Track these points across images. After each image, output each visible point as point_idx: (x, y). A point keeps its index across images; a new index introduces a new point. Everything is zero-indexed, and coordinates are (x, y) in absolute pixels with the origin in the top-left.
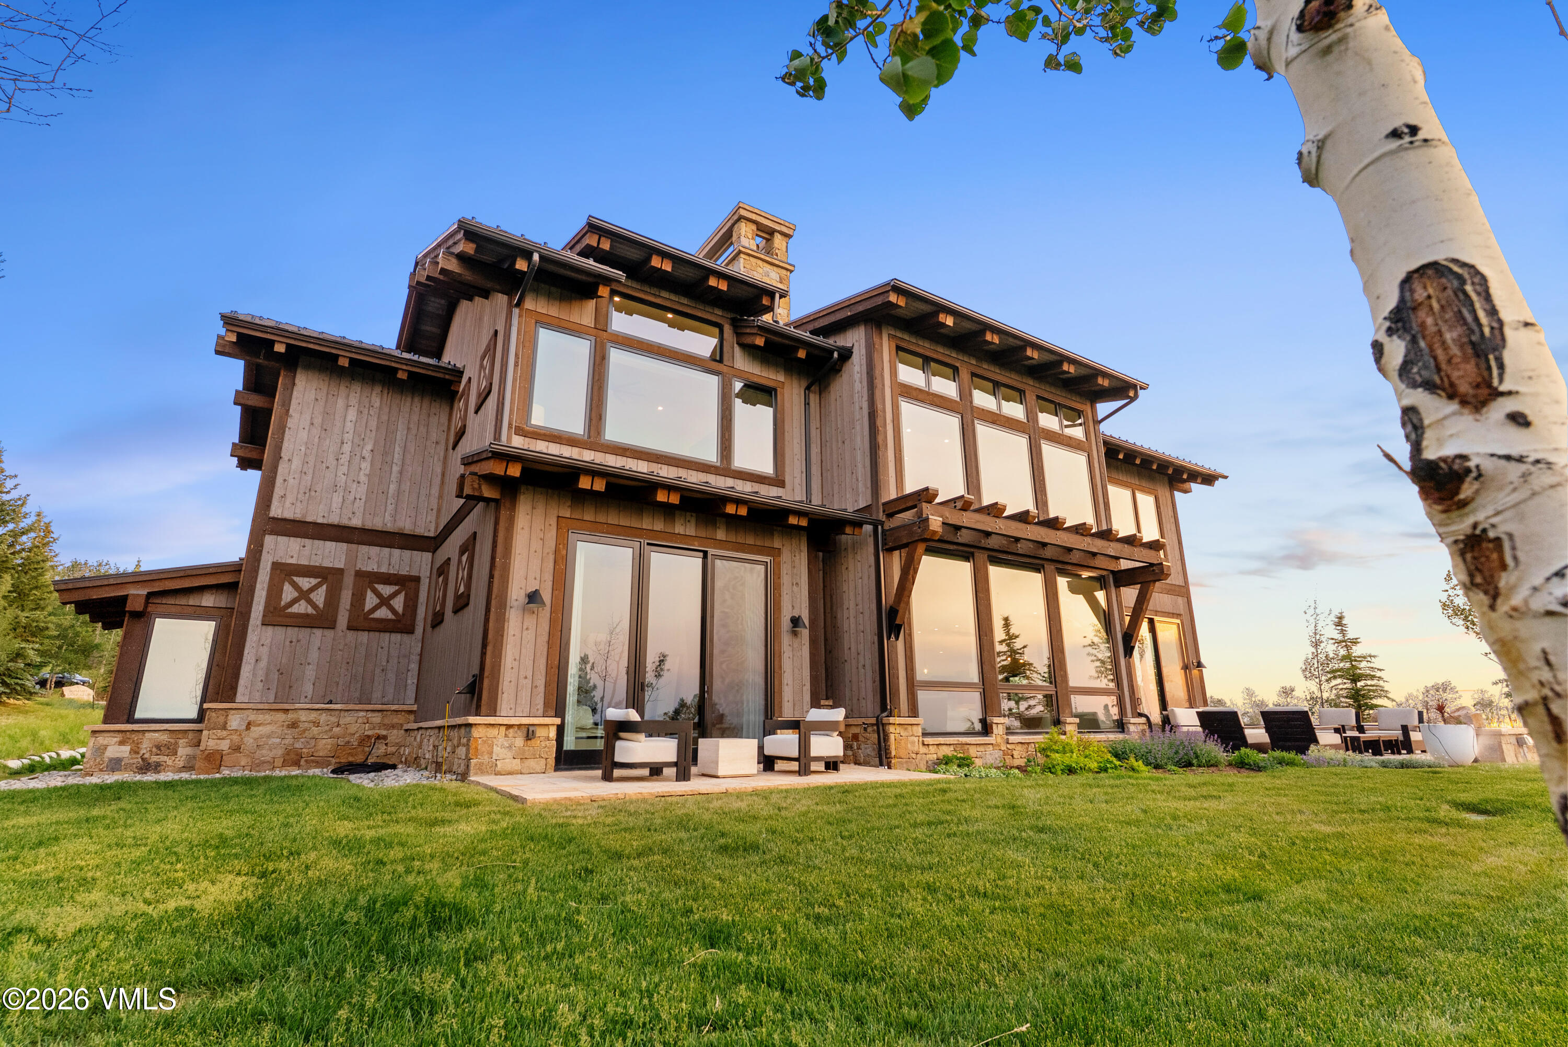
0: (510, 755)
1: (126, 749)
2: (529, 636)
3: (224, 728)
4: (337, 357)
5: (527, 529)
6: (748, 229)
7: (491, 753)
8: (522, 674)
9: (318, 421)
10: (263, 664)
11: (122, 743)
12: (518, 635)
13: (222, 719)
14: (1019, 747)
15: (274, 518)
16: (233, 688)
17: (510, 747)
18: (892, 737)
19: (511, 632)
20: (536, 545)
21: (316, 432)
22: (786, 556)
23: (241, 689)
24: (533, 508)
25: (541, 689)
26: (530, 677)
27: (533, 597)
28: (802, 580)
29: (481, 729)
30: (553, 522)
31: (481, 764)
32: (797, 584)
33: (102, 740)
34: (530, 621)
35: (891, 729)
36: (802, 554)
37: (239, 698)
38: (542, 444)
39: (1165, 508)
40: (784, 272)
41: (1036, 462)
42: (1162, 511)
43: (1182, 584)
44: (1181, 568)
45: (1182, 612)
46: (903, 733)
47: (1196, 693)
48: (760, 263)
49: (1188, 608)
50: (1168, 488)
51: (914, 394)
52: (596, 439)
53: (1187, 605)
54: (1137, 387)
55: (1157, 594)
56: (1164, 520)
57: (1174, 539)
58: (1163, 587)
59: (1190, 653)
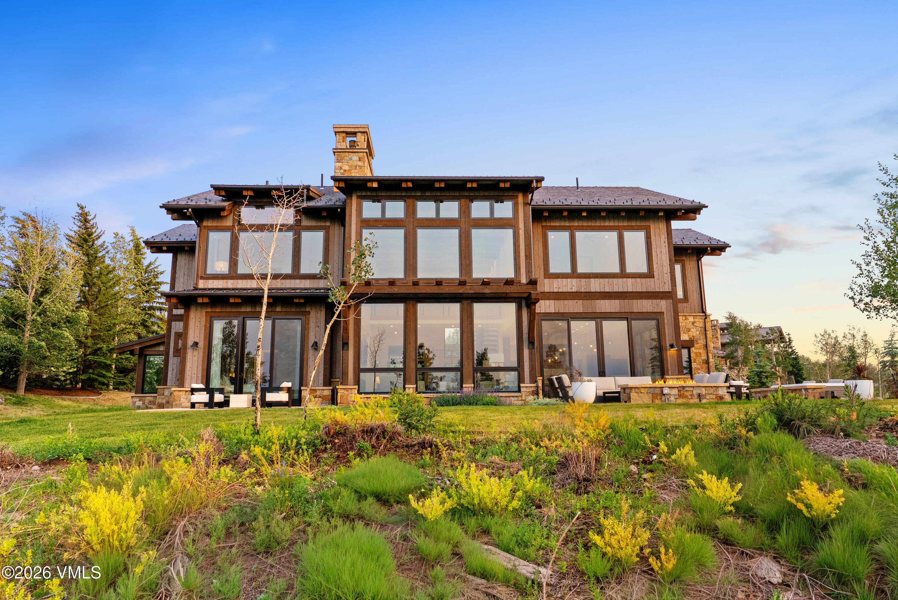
0: (187, 401)
1: (141, 402)
2: (196, 358)
3: (163, 395)
4: (184, 247)
5: (194, 318)
6: (340, 137)
7: (180, 401)
8: (193, 372)
9: (186, 273)
10: (175, 371)
11: (140, 401)
12: (191, 358)
13: (162, 392)
14: (425, 399)
15: (174, 315)
16: (166, 381)
17: (186, 398)
18: (339, 394)
19: (189, 357)
20: (198, 324)
21: (186, 277)
22: (313, 314)
23: (168, 381)
24: (196, 310)
25: (200, 378)
26: (196, 373)
27: (196, 344)
28: (322, 324)
29: (176, 392)
30: (204, 314)
31: (177, 404)
32: (318, 326)
33: (135, 400)
34: (196, 353)
35: (339, 391)
36: (322, 312)
37: (168, 384)
38: (211, 281)
39: (657, 238)
40: (362, 154)
41: (463, 242)
42: (652, 240)
43: (668, 290)
44: (669, 278)
45: (664, 310)
46: (346, 393)
47: (669, 366)
48: (347, 154)
49: (672, 307)
50: (665, 221)
51: (371, 224)
52: (233, 274)
53: (672, 305)
54: (534, 181)
55: (636, 301)
56: (654, 247)
57: (664, 258)
58: (644, 294)
59: (667, 339)
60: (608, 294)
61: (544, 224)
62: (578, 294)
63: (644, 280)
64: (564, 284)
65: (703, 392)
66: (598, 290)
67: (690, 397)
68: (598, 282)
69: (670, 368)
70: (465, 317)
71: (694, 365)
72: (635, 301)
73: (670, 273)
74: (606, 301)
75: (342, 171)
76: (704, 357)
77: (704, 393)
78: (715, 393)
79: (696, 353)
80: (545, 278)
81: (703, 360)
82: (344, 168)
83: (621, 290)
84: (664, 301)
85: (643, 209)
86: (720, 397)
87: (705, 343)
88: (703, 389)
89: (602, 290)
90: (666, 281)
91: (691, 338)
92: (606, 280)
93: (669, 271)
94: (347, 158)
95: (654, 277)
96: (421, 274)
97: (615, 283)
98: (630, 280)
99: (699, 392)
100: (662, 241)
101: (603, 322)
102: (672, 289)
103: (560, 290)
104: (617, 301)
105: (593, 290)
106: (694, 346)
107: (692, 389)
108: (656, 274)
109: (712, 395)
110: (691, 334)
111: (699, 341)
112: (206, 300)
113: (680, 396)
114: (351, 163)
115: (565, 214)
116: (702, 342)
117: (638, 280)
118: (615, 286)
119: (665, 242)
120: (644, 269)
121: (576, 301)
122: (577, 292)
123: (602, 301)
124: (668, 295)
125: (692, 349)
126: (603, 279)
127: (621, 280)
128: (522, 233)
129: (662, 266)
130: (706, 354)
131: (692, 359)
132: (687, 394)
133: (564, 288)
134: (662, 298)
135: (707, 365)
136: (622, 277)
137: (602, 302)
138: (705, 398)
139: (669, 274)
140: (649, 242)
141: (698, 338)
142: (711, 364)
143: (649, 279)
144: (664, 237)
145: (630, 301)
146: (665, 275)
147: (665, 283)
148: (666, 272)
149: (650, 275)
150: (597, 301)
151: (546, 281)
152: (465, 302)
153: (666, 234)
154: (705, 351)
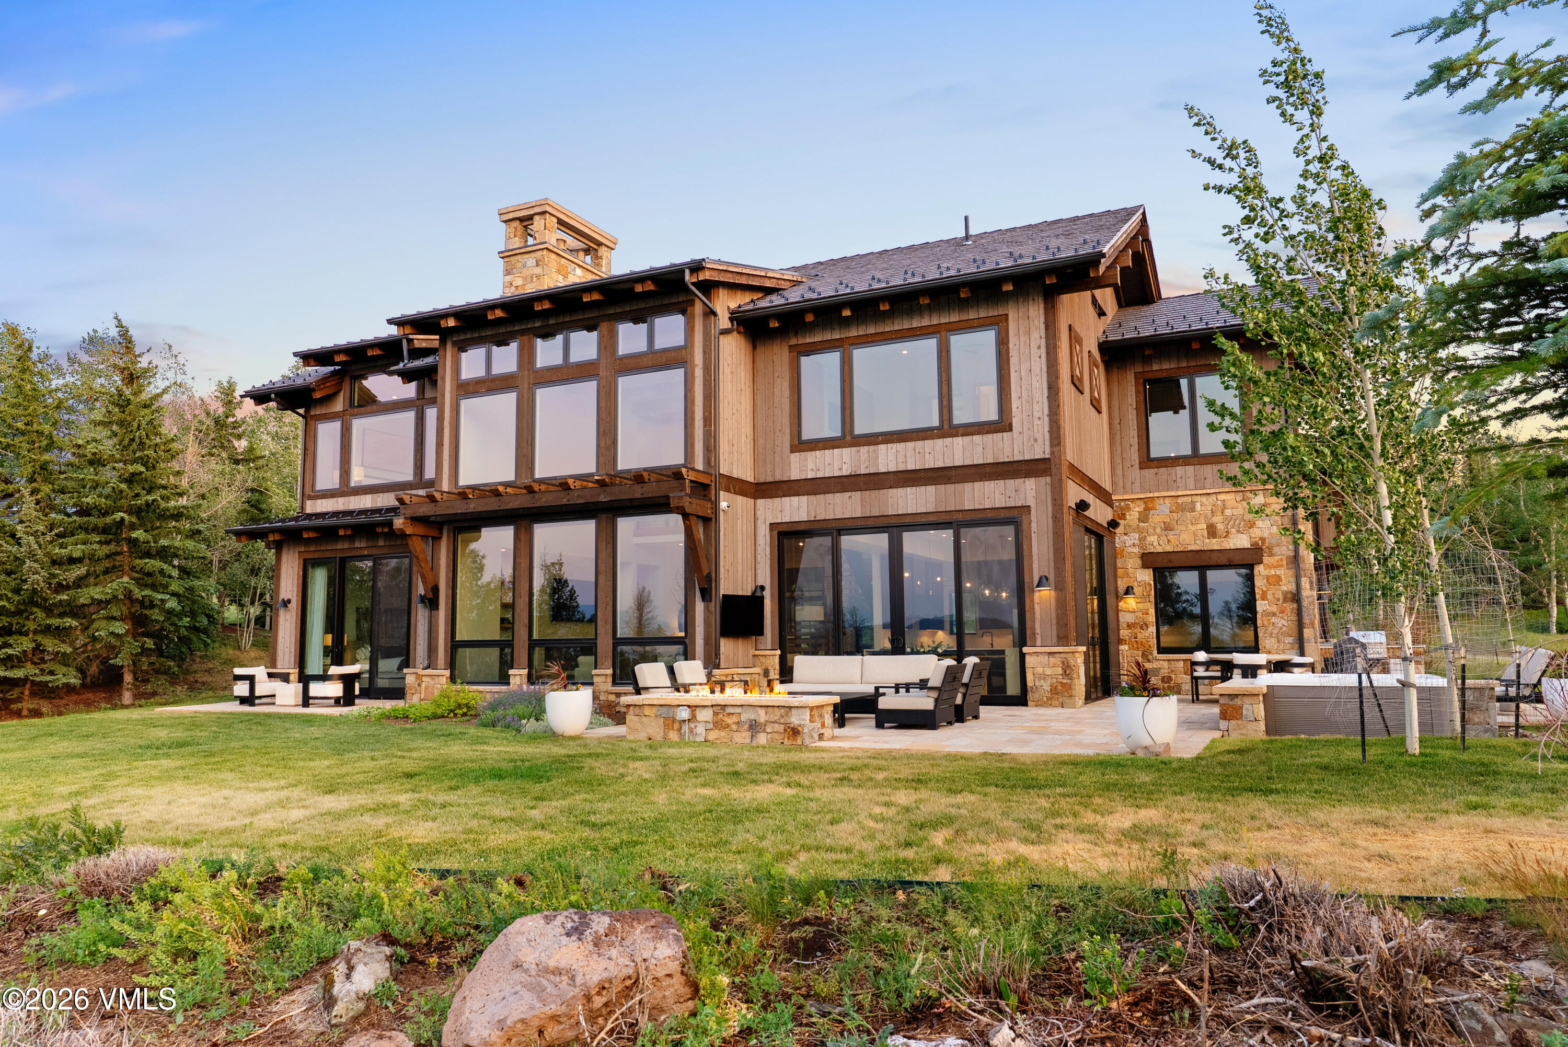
2: (288, 624)
5: (286, 562)
6: (510, 230)
8: (286, 645)
12: (284, 624)
19: (281, 623)
20: (290, 571)
25: (293, 653)
26: (289, 646)
27: (287, 602)
34: (288, 616)
38: (319, 501)
39: (1022, 339)
40: (540, 253)
41: (603, 404)
42: (1011, 345)
43: (1042, 456)
44: (1047, 428)
45: (1031, 502)
46: (432, 682)
47: (1037, 626)
48: (519, 257)
49: (1049, 494)
50: (1041, 300)
51: (471, 389)
52: (346, 489)
53: (1049, 488)
54: (687, 272)
55: (970, 484)
56: (1014, 361)
57: (1036, 384)
58: (988, 469)
59: (1035, 566)
60: (913, 475)
61: (793, 342)
62: (852, 479)
63: (989, 438)
64: (827, 462)
65: (762, 716)
66: (892, 468)
67: (734, 727)
68: (894, 450)
69: (1038, 631)
70: (603, 546)
71: (1261, 606)
72: (968, 486)
73: (1049, 415)
74: (909, 489)
75: (513, 289)
76: (1288, 586)
77: (762, 720)
78: (782, 721)
79: (1268, 578)
80: (792, 452)
81: (1285, 594)
82: (515, 283)
83: (940, 464)
84: (1033, 480)
85: (964, 284)
86: (793, 729)
87: (1292, 554)
88: (762, 712)
89: (902, 468)
90: (1038, 436)
91: (1256, 543)
92: (910, 445)
93: (1046, 411)
94: (519, 265)
95: (1010, 429)
96: (540, 472)
97: (927, 451)
98: (959, 441)
99: (753, 717)
100: (1034, 346)
101: (905, 534)
102: (1052, 453)
103: (820, 475)
104: (931, 489)
105: (883, 469)
106: (1261, 562)
107: (738, 710)
108: (1015, 422)
109: (776, 725)
110: (1256, 533)
111: (1276, 549)
112: (312, 535)
113: (718, 725)
114: (525, 272)
115: (810, 318)
116: (1285, 550)
117: (977, 438)
118: (927, 456)
119: (1039, 347)
120: (991, 414)
121: (849, 494)
122: (850, 476)
123: (900, 490)
124: (1041, 466)
125: (1259, 570)
126: (903, 444)
127: (939, 442)
128: (699, 373)
129: (1030, 401)
130: (1293, 580)
131: (1257, 590)
132: (729, 720)
133: (828, 469)
134: (1028, 475)
135: (1295, 606)
136: (943, 436)
137: (900, 492)
138: (764, 731)
139: (1047, 419)
140: (1004, 351)
141: (1273, 541)
142: (1305, 603)
143: (1000, 435)
144: (1037, 336)
145: (957, 485)
146: (1036, 422)
147: (1035, 440)
148: (1040, 415)
149: (1002, 425)
150: (891, 491)
151: (795, 457)
152: (603, 517)
153: (1043, 327)
154: (1291, 573)
